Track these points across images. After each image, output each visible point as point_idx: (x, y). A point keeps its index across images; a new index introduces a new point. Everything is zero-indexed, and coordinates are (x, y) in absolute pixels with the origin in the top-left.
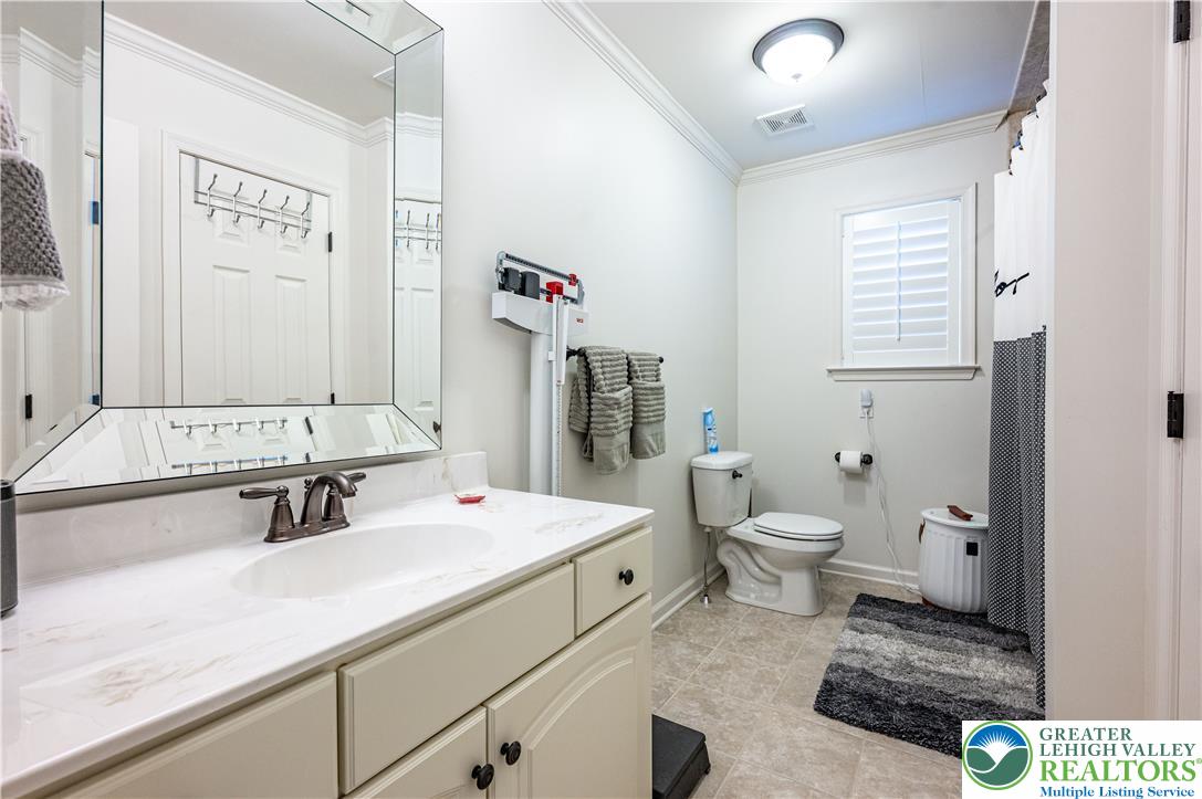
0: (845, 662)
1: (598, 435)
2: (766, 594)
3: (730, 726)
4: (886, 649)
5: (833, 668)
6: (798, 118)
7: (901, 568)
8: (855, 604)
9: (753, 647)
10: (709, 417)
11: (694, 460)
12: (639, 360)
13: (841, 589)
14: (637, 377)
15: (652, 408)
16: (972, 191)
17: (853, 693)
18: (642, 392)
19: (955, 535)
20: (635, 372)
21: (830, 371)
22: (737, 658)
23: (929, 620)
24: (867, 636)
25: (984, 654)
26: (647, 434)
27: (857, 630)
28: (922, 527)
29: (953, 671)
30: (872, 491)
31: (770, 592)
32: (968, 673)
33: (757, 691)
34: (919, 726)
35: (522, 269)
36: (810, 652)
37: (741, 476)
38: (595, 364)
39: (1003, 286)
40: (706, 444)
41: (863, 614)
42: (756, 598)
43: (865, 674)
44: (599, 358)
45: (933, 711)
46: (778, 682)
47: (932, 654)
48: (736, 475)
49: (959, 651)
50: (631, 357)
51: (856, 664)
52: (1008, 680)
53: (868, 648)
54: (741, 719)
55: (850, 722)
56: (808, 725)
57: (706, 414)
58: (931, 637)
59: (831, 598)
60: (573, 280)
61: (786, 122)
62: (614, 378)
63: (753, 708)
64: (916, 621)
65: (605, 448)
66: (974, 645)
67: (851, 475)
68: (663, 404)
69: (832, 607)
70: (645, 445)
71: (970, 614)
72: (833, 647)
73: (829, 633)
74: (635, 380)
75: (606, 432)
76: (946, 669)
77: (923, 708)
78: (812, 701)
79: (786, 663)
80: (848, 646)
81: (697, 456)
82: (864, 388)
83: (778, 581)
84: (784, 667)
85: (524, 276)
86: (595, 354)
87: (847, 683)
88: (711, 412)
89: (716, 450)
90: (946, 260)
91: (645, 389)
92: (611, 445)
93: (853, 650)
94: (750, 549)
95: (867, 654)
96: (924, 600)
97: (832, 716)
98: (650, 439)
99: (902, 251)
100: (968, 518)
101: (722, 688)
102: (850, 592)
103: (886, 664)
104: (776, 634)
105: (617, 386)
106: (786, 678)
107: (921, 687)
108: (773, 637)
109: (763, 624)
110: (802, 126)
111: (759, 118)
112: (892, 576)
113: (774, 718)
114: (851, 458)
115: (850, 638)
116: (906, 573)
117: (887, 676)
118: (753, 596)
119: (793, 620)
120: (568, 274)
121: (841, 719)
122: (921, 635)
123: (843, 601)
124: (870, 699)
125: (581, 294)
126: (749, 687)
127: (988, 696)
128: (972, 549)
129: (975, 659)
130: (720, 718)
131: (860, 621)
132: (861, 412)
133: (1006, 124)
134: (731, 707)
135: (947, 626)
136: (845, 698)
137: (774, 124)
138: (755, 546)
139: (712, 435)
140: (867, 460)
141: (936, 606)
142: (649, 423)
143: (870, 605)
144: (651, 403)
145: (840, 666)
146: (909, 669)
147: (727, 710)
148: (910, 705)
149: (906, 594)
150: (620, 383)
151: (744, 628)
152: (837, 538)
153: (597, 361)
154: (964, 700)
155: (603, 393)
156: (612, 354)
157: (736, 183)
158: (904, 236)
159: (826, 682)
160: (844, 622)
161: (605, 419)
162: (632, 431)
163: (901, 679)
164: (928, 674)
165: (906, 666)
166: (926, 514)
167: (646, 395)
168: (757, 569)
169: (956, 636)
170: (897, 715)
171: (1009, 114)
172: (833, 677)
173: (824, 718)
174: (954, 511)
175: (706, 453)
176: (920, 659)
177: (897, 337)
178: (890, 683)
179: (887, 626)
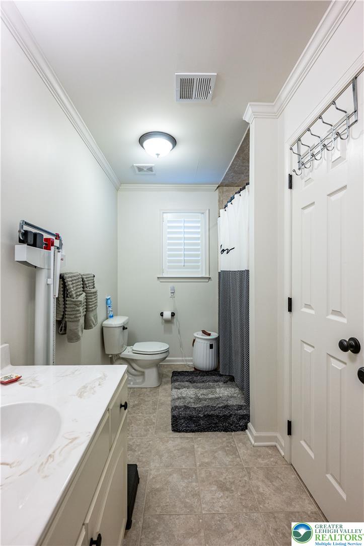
0: (177, 405)
1: (70, 321)
2: (138, 381)
3: (141, 453)
4: (189, 393)
5: (174, 409)
6: (150, 169)
7: (185, 357)
8: (172, 376)
9: (139, 409)
10: (109, 301)
11: (104, 323)
12: (86, 278)
13: (165, 371)
14: (86, 287)
15: (93, 303)
16: (208, 211)
17: (184, 418)
18: (90, 295)
19: (206, 342)
20: (86, 284)
21: (158, 278)
22: (133, 417)
23: (199, 377)
24: (181, 390)
25: (220, 387)
26: (91, 316)
27: (177, 389)
28: (194, 340)
29: (213, 396)
30: (174, 327)
31: (139, 380)
32: (217, 396)
33: (147, 430)
34: (210, 424)
35: (34, 231)
36: (162, 404)
37: (127, 328)
38: (69, 283)
39: (223, 251)
40: (107, 314)
41: (177, 380)
42: (134, 384)
43: (186, 408)
44: (70, 279)
45: (212, 416)
46: (154, 423)
47: (205, 391)
48: (124, 328)
49: (212, 387)
50: (83, 277)
51: (181, 404)
52: (230, 395)
53: (183, 395)
54: (145, 448)
55: (186, 431)
56: (172, 439)
57: (107, 299)
58: (202, 384)
59: (162, 376)
60: (57, 237)
61: (145, 169)
62: (77, 289)
63: (148, 440)
64: (195, 379)
65: (75, 328)
66: (216, 384)
67: (167, 321)
68: (97, 299)
69: (164, 380)
70: (91, 322)
71: (210, 371)
72: (170, 399)
73: (167, 393)
74: (86, 289)
75: (75, 319)
76: (210, 396)
77: (209, 415)
78: (170, 427)
79: (154, 412)
80: (176, 397)
81: (104, 321)
82: (171, 285)
83: (143, 374)
84: (154, 414)
85: (35, 235)
86: (69, 277)
87: (181, 414)
88: (109, 299)
89: (112, 316)
90: (199, 236)
91: (91, 293)
92: (78, 326)
93: (179, 398)
94: (130, 362)
95: (184, 398)
96: (195, 368)
97: (180, 432)
98: (92, 318)
99: (185, 230)
100: (209, 335)
101: (131, 435)
102: (169, 371)
103: (192, 400)
104: (146, 399)
105: (78, 293)
106: (157, 420)
107: (205, 407)
108: (145, 401)
109: (139, 396)
110: (151, 173)
111: (134, 165)
112: (183, 361)
113: (158, 442)
114: (167, 315)
115: (176, 393)
116: (187, 358)
117: (193, 406)
118: (132, 383)
119: (151, 391)
120: (55, 233)
121: (183, 431)
122: (199, 384)
123: (167, 376)
124: (190, 419)
125: (61, 244)
126: (143, 430)
127: (225, 403)
128: (211, 346)
129: (217, 389)
130: (135, 451)
131: (177, 384)
132: (170, 295)
133: (218, 190)
134: (138, 443)
135: (205, 378)
136: (182, 421)
137: (140, 169)
138: (133, 360)
139: (111, 309)
140: (173, 315)
141: (200, 370)
142: (92, 310)
143: (179, 376)
144: (93, 300)
145: (176, 407)
146: (199, 400)
147: (137, 445)
148: (204, 416)
149: (188, 368)
150: (80, 291)
151: (132, 401)
152: (167, 351)
153: (70, 281)
154: (219, 408)
155: (73, 298)
156: (75, 276)
157: (117, 189)
158: (186, 225)
159: (173, 417)
160: (170, 386)
161: (75, 312)
162: (85, 316)
163: (198, 406)
164: (205, 400)
165: (198, 400)
166: (195, 335)
167: (91, 296)
168: (133, 371)
169: (209, 381)
170: (202, 422)
171: (218, 187)
172: (175, 413)
173: (177, 433)
174: (204, 332)
175: (107, 318)
176: (201, 395)
177: (183, 264)
178: (195, 408)
179: (187, 384)
